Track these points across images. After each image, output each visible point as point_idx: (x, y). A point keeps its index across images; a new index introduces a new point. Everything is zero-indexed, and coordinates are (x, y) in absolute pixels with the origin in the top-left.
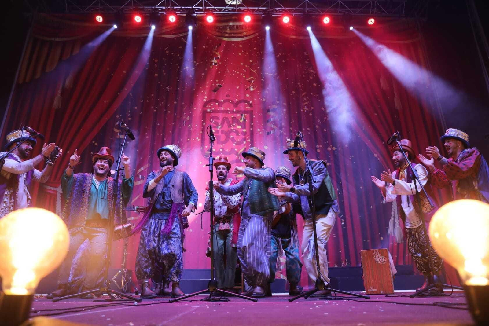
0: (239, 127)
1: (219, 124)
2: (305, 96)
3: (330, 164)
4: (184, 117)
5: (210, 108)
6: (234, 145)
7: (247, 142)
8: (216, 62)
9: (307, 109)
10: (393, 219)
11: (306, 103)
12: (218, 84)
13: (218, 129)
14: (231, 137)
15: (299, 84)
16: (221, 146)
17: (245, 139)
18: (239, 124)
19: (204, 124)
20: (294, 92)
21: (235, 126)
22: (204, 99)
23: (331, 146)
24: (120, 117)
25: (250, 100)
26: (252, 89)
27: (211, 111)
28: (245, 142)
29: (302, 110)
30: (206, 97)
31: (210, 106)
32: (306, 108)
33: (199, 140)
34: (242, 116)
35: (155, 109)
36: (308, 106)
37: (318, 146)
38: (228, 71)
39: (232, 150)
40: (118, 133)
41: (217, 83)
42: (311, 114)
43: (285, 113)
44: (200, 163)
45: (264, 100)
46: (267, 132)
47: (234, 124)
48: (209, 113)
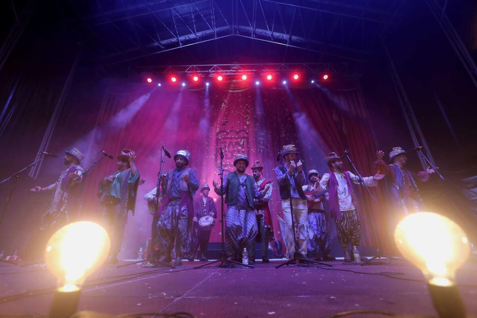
0: (240, 148)
1: (227, 146)
2: (283, 127)
4: (204, 142)
5: (221, 136)
8: (224, 106)
11: (284, 131)
12: (225, 121)
13: (226, 150)
14: (235, 154)
15: (279, 118)
18: (240, 146)
19: (217, 147)
20: (275, 124)
22: (217, 130)
25: (247, 130)
27: (222, 139)
30: (218, 129)
31: (220, 135)
32: (283, 135)
33: (214, 157)
34: (241, 140)
36: (284, 133)
38: (232, 112)
41: (225, 119)
42: (287, 139)
43: (270, 138)
44: (215, 172)
45: (256, 130)
46: (258, 151)
47: (237, 146)
48: (220, 139)
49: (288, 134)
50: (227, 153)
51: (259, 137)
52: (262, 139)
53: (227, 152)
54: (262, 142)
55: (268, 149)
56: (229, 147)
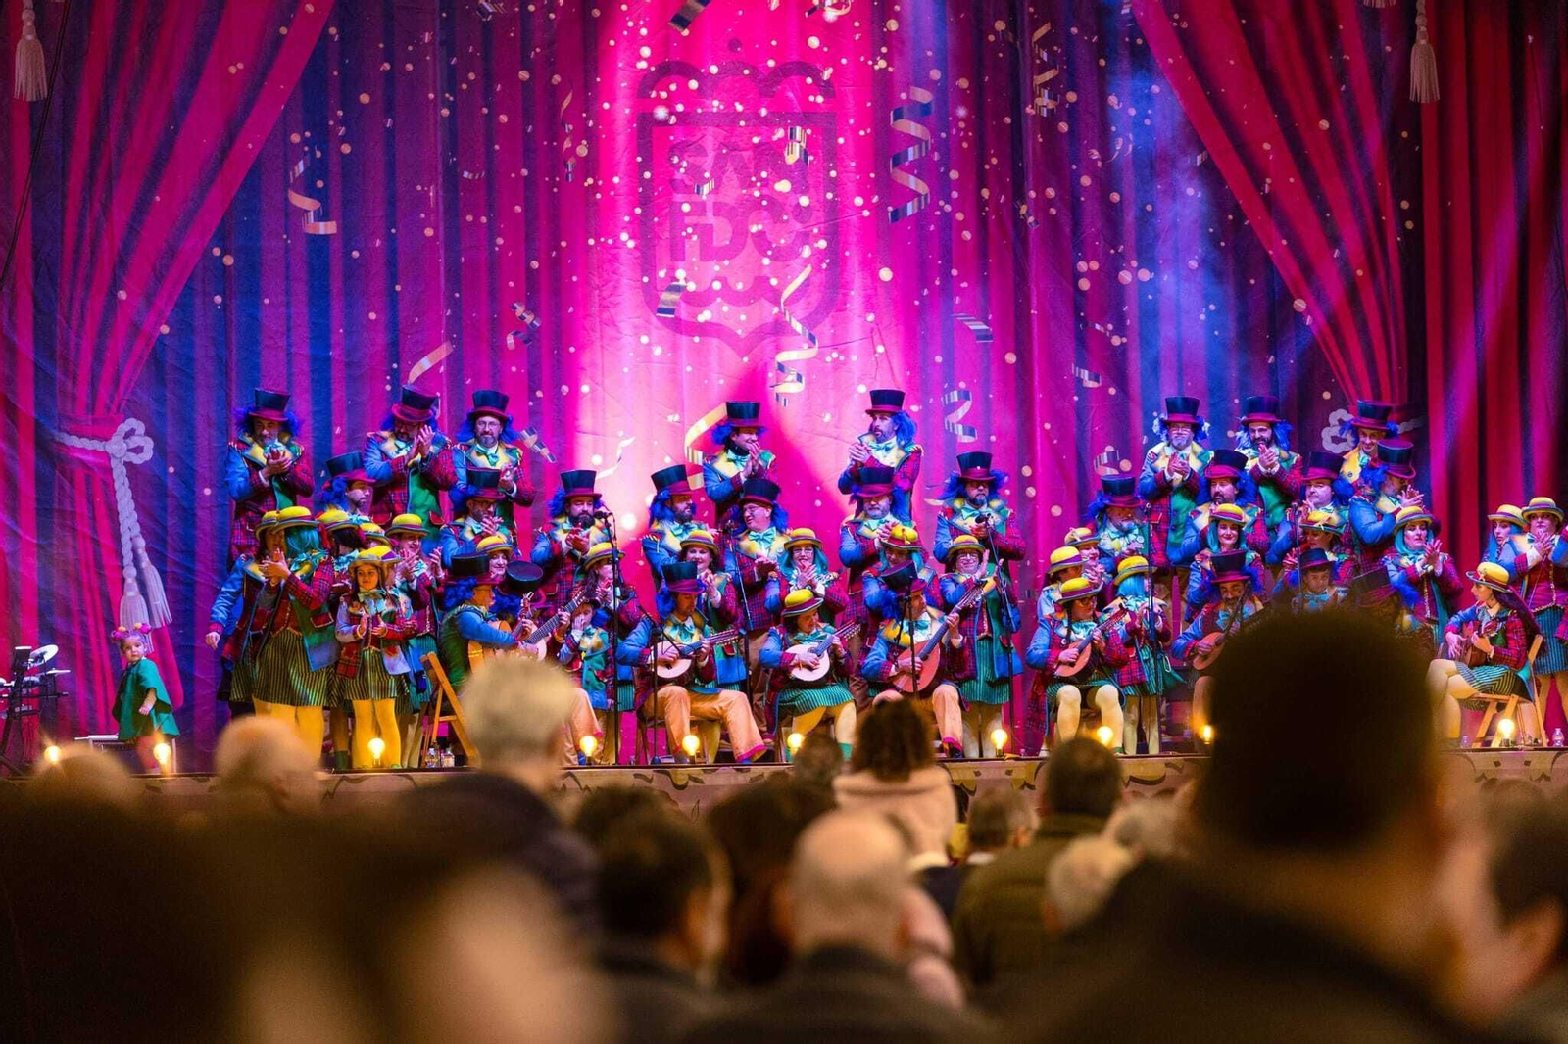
0: (783, 186)
1: (707, 175)
2: (1044, 42)
3: (1125, 340)
4: (568, 144)
5: (669, 103)
6: (766, 261)
7: (817, 252)
9: (1051, 105)
11: (1049, 75)
13: (704, 197)
14: (754, 229)
16: (717, 268)
17: (805, 238)
18: (783, 172)
19: (647, 175)
20: (1000, 26)
21: (766, 183)
22: (640, 58)
23: (1134, 264)
24: (305, 142)
25: (825, 67)
26: (831, 14)
27: (673, 120)
28: (806, 252)
29: (1029, 109)
30: (646, 51)
31: (664, 95)
32: (1045, 101)
33: (631, 244)
34: (792, 136)
35: (446, 103)
36: (1053, 87)
37: (1082, 266)
39: (761, 282)
40: (307, 211)
42: (1064, 127)
43: (962, 125)
44: (644, 339)
45: (882, 63)
46: (890, 209)
47: (764, 175)
48: (666, 123)
49: (1072, 97)
50: (710, 218)
51: (898, 117)
52: (914, 129)
53: (710, 214)
54: (912, 153)
55: (948, 200)
56: (718, 176)
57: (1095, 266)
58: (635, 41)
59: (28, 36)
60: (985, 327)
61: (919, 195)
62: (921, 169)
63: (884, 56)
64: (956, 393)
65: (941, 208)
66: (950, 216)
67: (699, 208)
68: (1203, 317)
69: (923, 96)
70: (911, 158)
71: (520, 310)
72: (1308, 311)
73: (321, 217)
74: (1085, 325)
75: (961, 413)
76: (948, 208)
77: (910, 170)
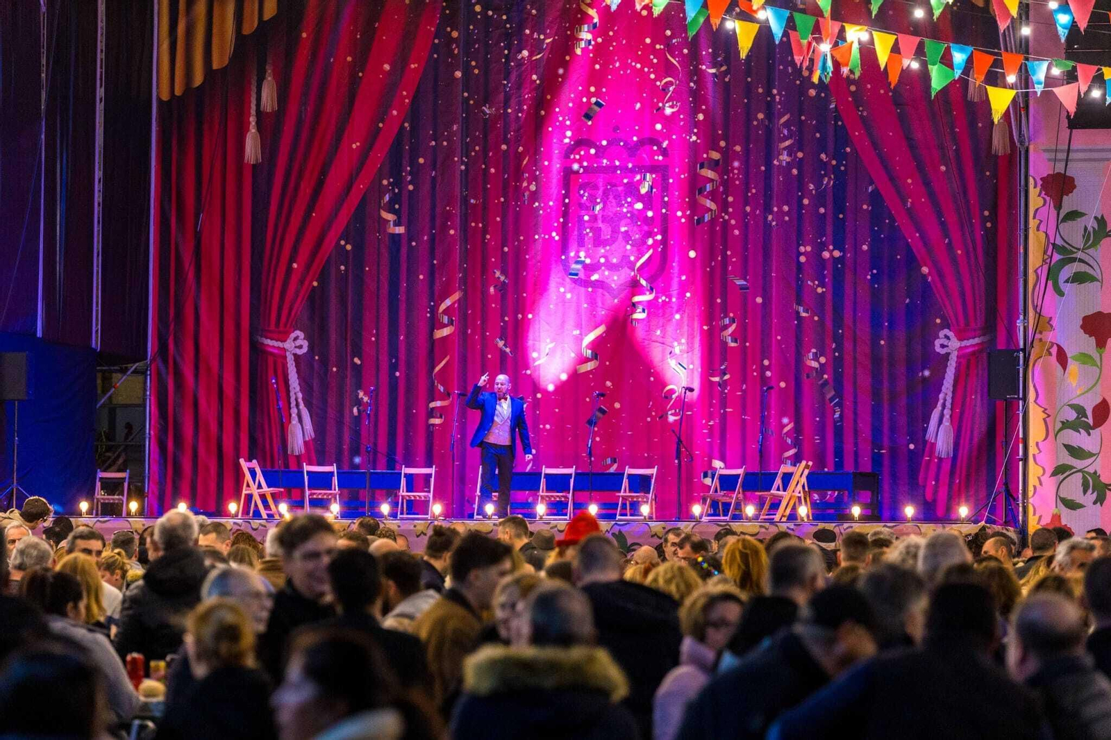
0: (639, 206)
1: (598, 200)
2: (786, 125)
3: (824, 290)
4: (525, 184)
5: (580, 162)
6: (629, 247)
7: (655, 241)
8: (589, 36)
9: (788, 159)
10: (940, 408)
11: (787, 143)
12: (593, 100)
13: (596, 212)
14: (623, 229)
15: (775, 91)
16: (603, 251)
17: (650, 234)
18: (640, 198)
19: (567, 201)
20: (761, 116)
21: (631, 205)
22: (565, 137)
23: (831, 247)
24: (390, 184)
25: (664, 141)
26: (668, 111)
27: (581, 171)
28: (650, 242)
29: (775, 162)
30: (569, 133)
31: (577, 157)
32: (785, 158)
33: (557, 238)
34: (645, 179)
35: (463, 162)
36: (790, 150)
37: (802, 249)
38: (617, 64)
39: (625, 258)
40: (390, 221)
41: (593, 95)
42: (795, 172)
43: (736, 171)
44: (562, 290)
45: (694, 138)
46: (696, 218)
47: (629, 200)
48: (577, 172)
49: (800, 155)
50: (600, 225)
51: (702, 167)
52: (710, 174)
53: (600, 222)
54: (709, 187)
55: (727, 213)
56: (605, 202)
57: (809, 249)
58: (563, 128)
59: (253, 130)
60: (745, 283)
61: (711, 210)
62: (713, 196)
63: (695, 134)
64: (727, 319)
65: (723, 218)
66: (726, 222)
67: (594, 218)
68: (869, 277)
69: (715, 155)
70: (708, 190)
71: (498, 274)
72: (929, 273)
73: (397, 224)
74: (802, 282)
75: (730, 330)
76: (727, 217)
77: (707, 197)
